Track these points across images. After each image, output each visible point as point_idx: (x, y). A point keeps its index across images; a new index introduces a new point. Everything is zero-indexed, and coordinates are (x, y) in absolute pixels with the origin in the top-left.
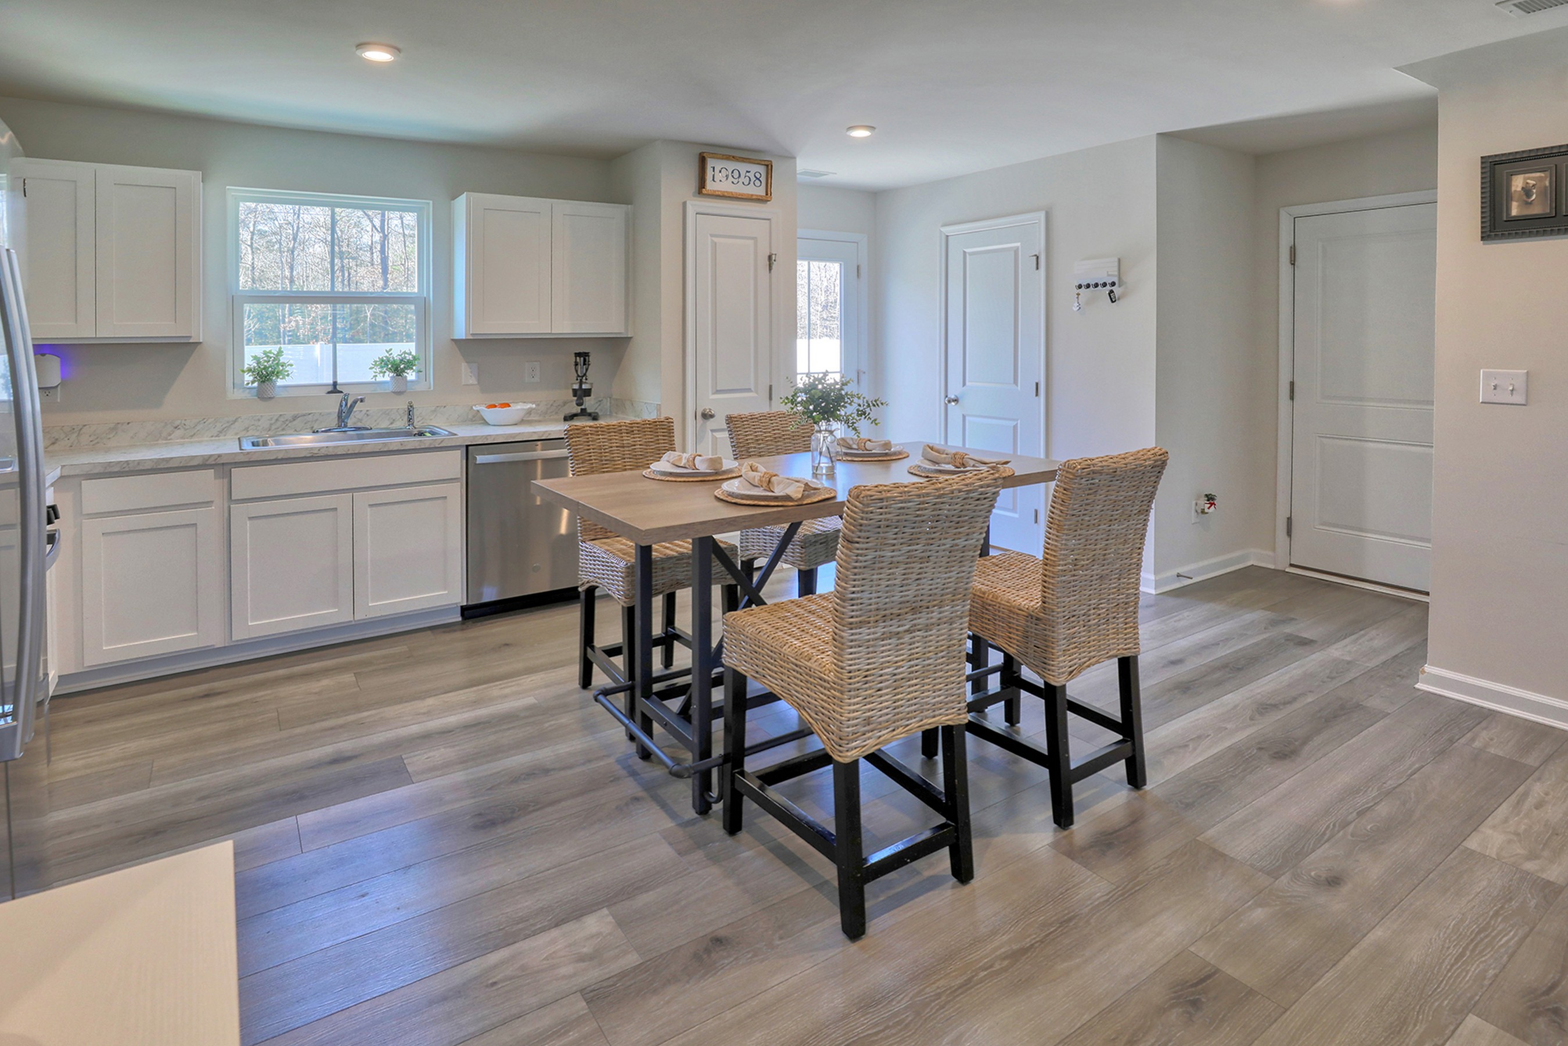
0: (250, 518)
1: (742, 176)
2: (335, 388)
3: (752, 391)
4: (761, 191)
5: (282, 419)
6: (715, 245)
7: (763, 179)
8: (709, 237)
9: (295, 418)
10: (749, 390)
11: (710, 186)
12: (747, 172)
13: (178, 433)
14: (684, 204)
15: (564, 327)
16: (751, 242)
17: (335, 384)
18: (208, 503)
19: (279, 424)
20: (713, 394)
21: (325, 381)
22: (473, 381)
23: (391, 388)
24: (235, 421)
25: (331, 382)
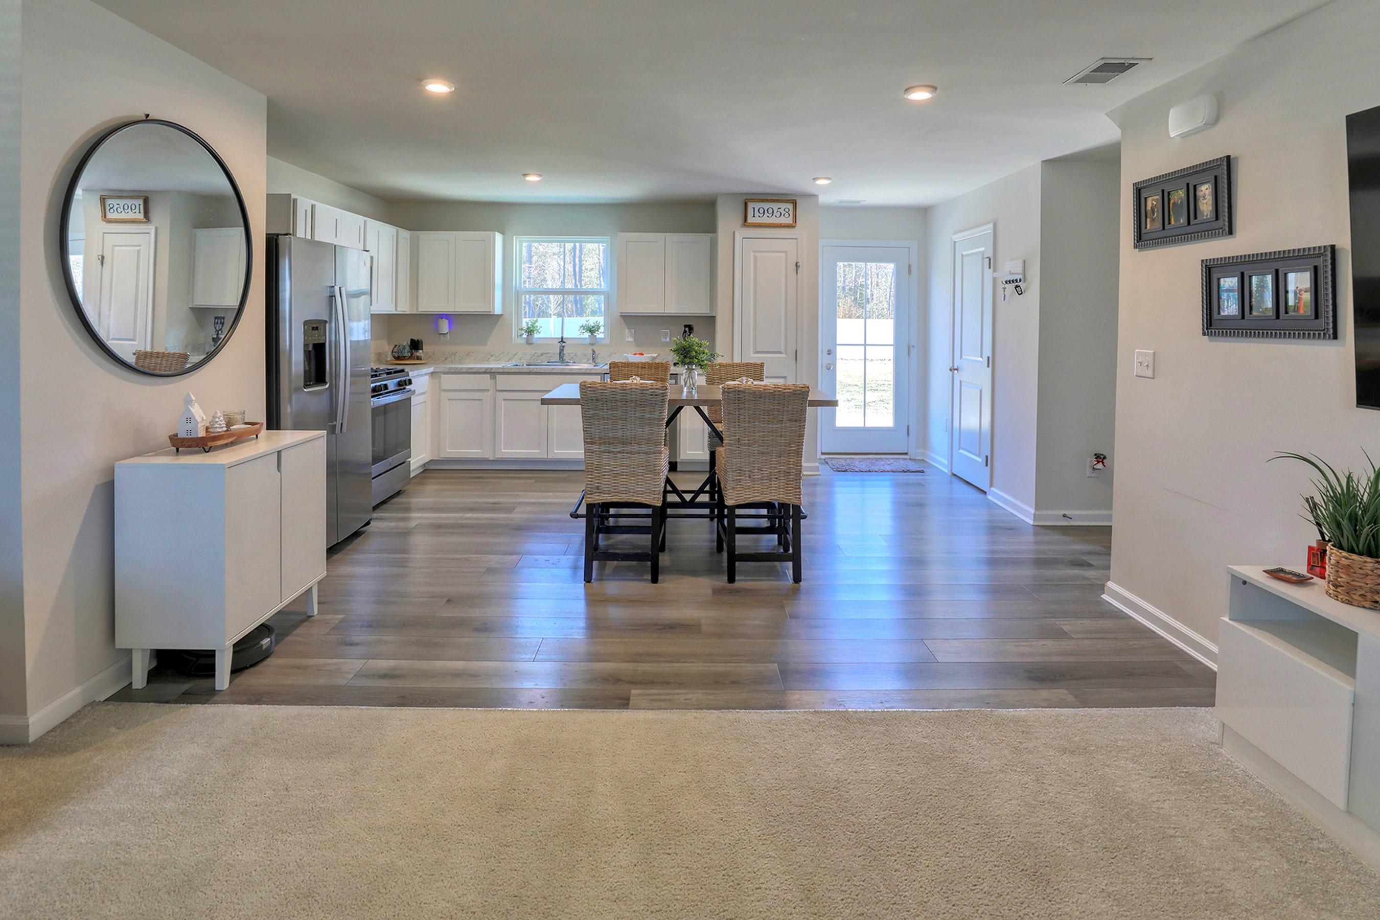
0: (504, 400)
1: (775, 212)
2: (562, 340)
3: (782, 353)
4: (789, 221)
5: (536, 355)
6: (755, 257)
7: (791, 212)
8: (752, 253)
9: (542, 354)
10: (780, 352)
11: (751, 220)
12: (779, 208)
13: (493, 358)
14: (734, 232)
15: (672, 309)
16: (783, 254)
17: (562, 338)
18: (488, 390)
19: (534, 357)
20: (754, 353)
21: (557, 336)
22: (631, 339)
23: (588, 341)
24: (516, 354)
25: (560, 337)
